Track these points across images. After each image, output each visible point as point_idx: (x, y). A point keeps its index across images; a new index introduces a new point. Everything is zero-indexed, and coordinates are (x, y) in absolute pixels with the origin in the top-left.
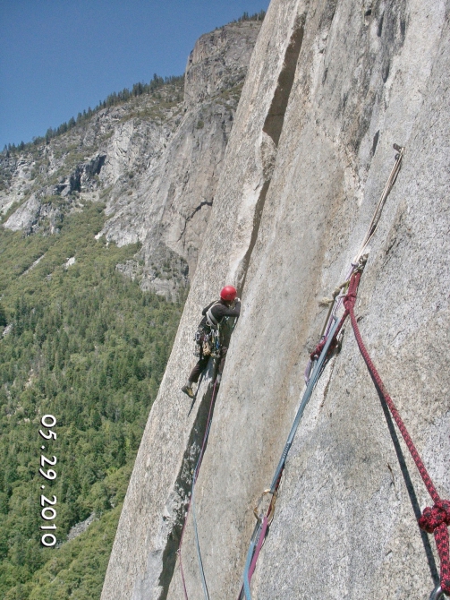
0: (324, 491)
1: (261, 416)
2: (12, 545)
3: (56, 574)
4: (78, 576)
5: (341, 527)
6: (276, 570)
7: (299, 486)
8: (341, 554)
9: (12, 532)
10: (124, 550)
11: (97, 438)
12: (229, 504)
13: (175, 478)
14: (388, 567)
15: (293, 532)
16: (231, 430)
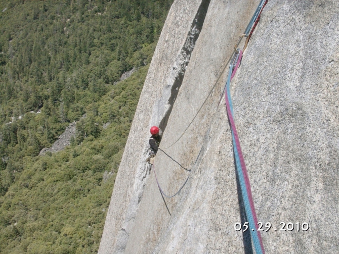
0: (288, 27)
1: (236, 13)
2: (91, 81)
3: (113, 98)
4: (125, 100)
5: (299, 46)
6: (249, 74)
7: (269, 26)
8: (297, 62)
9: (91, 74)
10: (151, 85)
11: (138, 26)
12: (212, 62)
13: (182, 47)
14: (329, 70)
15: (264, 52)
16: (217, 20)
